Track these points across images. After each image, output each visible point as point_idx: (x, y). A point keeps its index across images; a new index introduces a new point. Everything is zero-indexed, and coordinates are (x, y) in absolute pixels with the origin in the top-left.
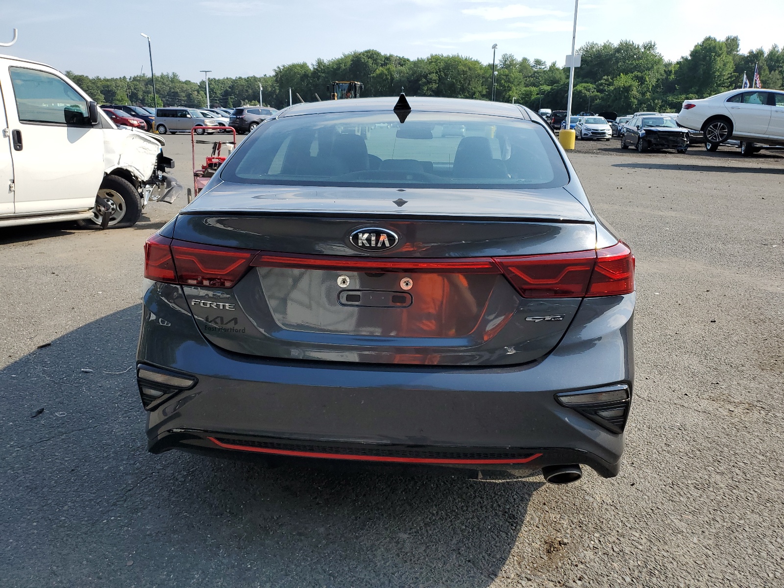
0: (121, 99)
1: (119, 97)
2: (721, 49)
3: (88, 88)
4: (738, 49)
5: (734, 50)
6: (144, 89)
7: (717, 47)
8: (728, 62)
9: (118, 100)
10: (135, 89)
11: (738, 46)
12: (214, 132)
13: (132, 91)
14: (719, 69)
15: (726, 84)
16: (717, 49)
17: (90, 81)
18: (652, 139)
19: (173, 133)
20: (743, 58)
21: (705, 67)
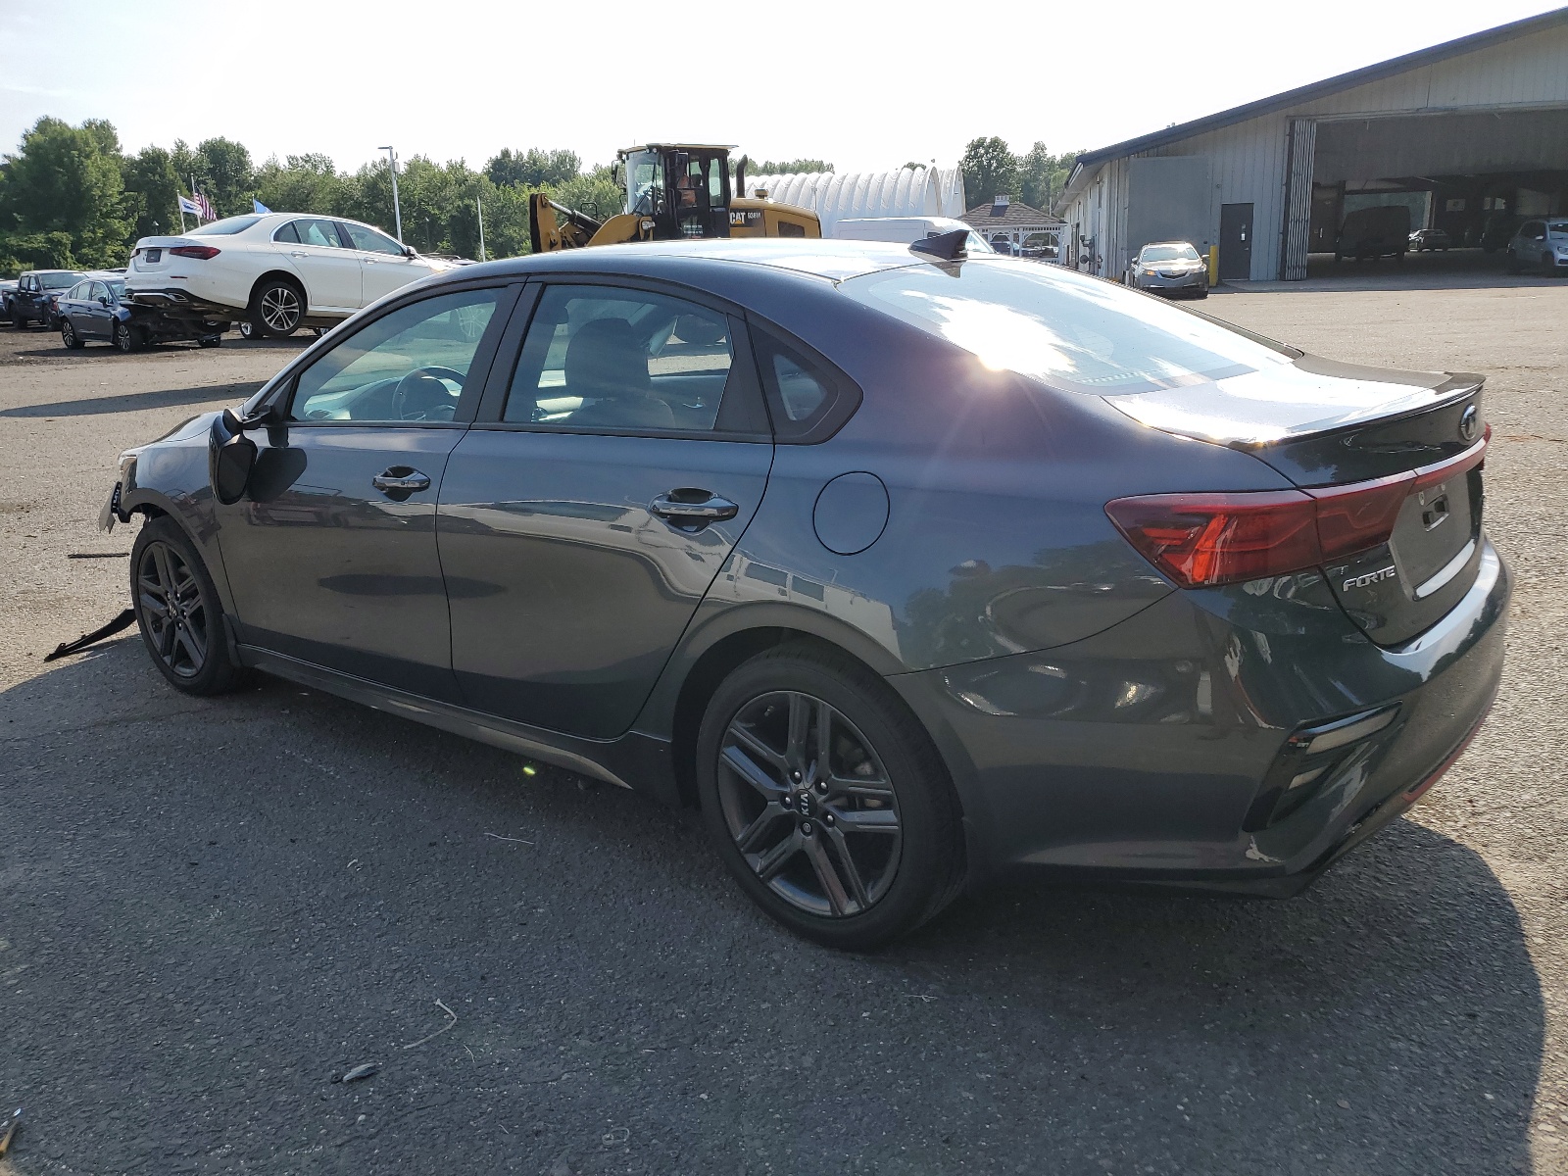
2: (87, 144)
4: (118, 146)
5: (110, 148)
7: (78, 140)
8: (109, 171)
11: (115, 140)
14: (96, 184)
15: (119, 214)
16: (80, 143)
18: (149, 324)
20: (132, 163)
21: (66, 177)
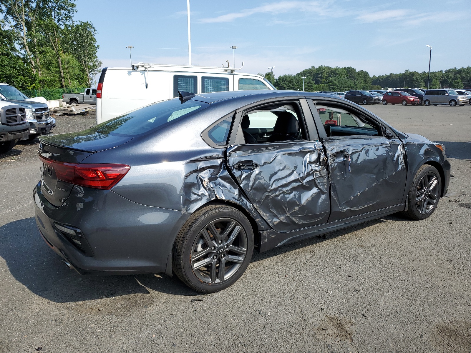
0: (434, 84)
1: (434, 83)
3: (416, 79)
6: (453, 77)
9: (432, 85)
10: (447, 77)
12: (465, 105)
13: (444, 79)
17: (419, 74)
19: (436, 105)
